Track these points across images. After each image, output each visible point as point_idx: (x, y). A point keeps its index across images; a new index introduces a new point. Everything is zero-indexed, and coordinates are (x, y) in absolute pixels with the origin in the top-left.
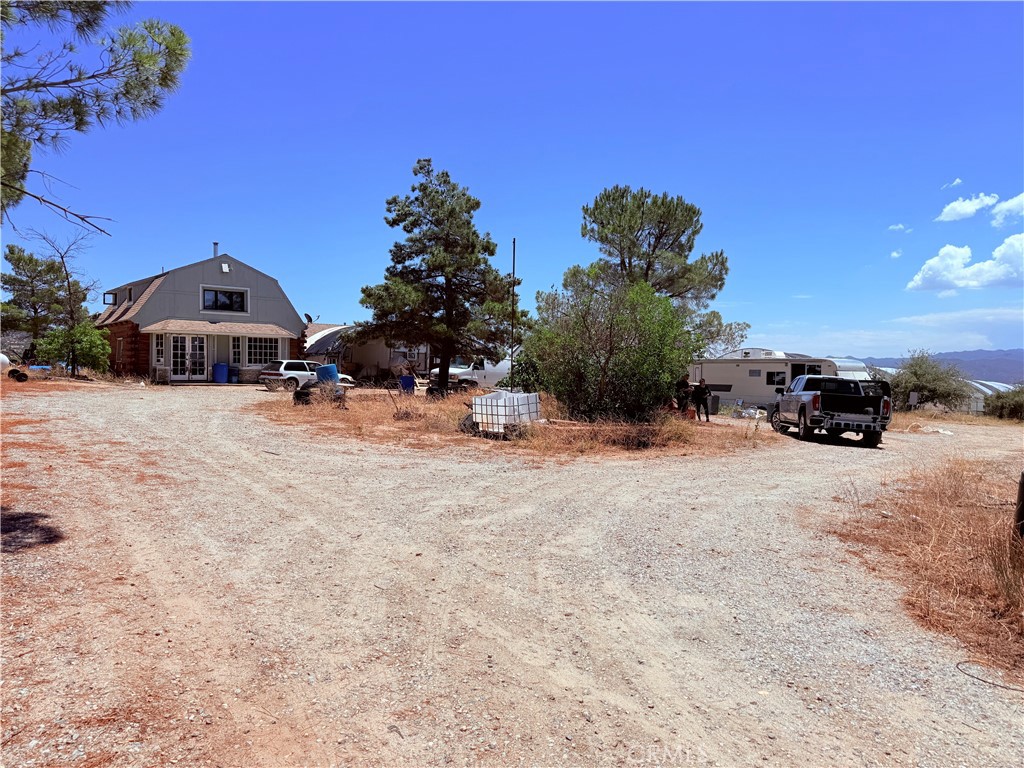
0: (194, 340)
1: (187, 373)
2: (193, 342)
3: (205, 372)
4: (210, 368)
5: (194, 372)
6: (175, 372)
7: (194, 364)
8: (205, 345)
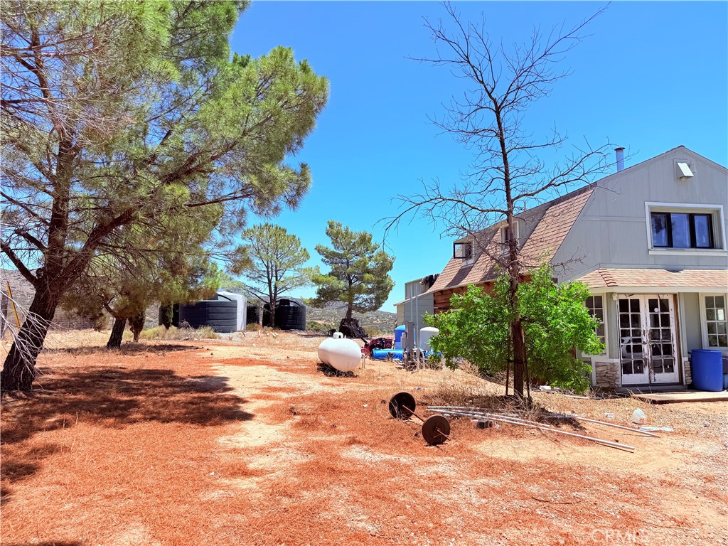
0: (653, 304)
1: (646, 370)
2: (652, 310)
3: (676, 367)
4: (685, 359)
5: (657, 368)
6: (627, 369)
7: (656, 351)
8: (672, 314)
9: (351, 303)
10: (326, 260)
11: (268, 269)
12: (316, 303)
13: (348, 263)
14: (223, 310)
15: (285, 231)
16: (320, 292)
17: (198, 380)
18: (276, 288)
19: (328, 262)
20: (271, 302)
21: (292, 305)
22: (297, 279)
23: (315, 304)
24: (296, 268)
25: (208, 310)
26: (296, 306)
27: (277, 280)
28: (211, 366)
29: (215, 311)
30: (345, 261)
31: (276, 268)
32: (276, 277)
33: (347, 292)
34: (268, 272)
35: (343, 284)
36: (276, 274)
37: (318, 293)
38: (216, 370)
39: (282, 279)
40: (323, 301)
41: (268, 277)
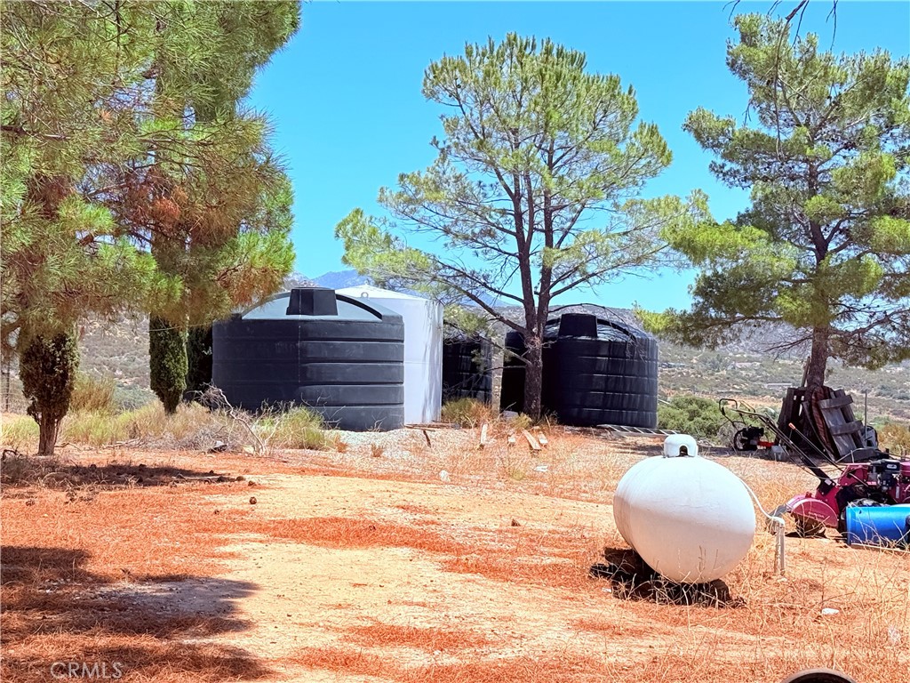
9: (822, 332)
10: (729, 166)
11: (517, 204)
12: (692, 329)
13: (812, 175)
14: (356, 349)
15: (578, 61)
16: (706, 289)
17: (148, 589)
18: (546, 273)
19: (735, 174)
20: (530, 326)
21: (604, 335)
22: (624, 240)
23: (685, 330)
24: (622, 201)
25: (304, 350)
26: (621, 338)
27: (549, 242)
28: (225, 542)
29: (326, 354)
30: (800, 169)
31: (547, 201)
32: (548, 232)
33: (806, 288)
34: (518, 216)
35: (790, 257)
36: (548, 222)
37: (700, 292)
38: (232, 555)
39: (569, 241)
40: (716, 322)
41: (519, 234)
